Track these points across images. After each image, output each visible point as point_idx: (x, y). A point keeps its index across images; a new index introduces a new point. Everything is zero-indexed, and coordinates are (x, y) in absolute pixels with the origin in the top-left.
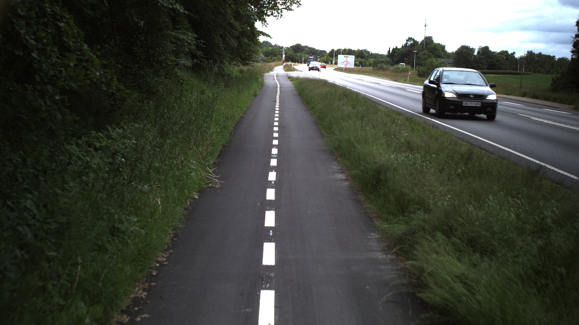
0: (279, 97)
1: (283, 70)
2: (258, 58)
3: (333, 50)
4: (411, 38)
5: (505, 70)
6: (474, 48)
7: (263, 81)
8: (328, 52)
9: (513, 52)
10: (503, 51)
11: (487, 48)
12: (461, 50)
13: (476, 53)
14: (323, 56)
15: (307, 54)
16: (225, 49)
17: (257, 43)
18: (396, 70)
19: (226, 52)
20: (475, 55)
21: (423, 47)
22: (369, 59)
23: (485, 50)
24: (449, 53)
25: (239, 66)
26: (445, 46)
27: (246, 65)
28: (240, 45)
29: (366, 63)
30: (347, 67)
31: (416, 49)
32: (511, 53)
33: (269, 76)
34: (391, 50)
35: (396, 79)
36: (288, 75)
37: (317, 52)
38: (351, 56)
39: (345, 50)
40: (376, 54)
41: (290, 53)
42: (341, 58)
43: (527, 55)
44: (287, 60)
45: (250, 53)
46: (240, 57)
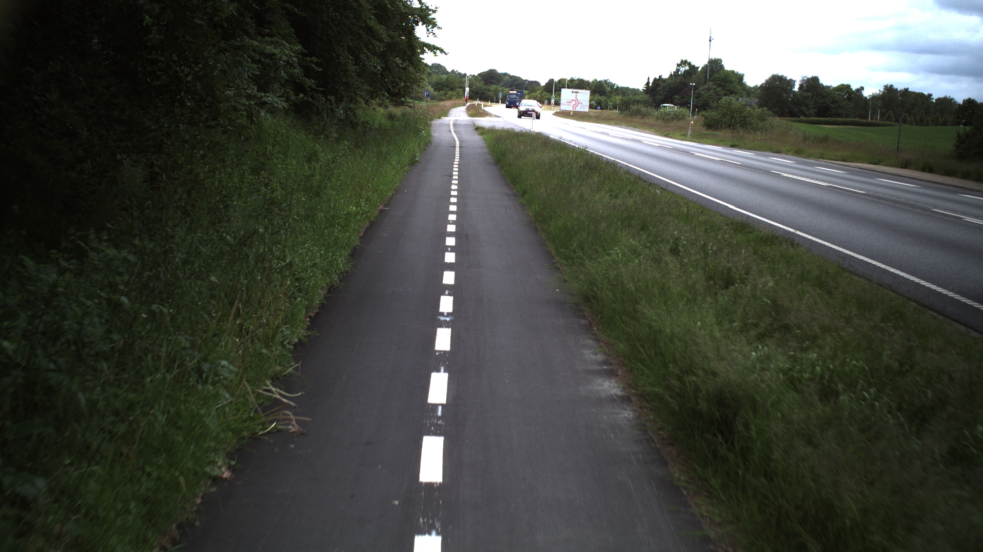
0: (457, 166)
1: (467, 115)
2: (421, 93)
3: (551, 81)
4: (686, 61)
5: (847, 118)
6: (794, 79)
7: (429, 135)
8: (543, 84)
9: (859, 87)
10: (843, 85)
11: (815, 80)
12: (772, 82)
13: (796, 89)
14: (534, 91)
15: (506, 88)
16: (359, 76)
17: (419, 65)
18: (664, 117)
19: (360, 82)
20: (795, 91)
21: (706, 77)
22: (612, 97)
23: (812, 82)
24: (750, 88)
25: (386, 107)
26: (743, 75)
27: (400, 105)
28: (386, 68)
29: (607, 103)
30: (576, 110)
31: (695, 81)
32: (856, 88)
33: (440, 124)
34: (651, 81)
35: (666, 133)
36: (474, 124)
37: (524, 84)
38: (584, 91)
39: (572, 80)
40: (624, 87)
41: (478, 84)
42: (566, 94)
43: (884, 93)
44: (472, 97)
45: (408, 84)
46: (389, 91)
